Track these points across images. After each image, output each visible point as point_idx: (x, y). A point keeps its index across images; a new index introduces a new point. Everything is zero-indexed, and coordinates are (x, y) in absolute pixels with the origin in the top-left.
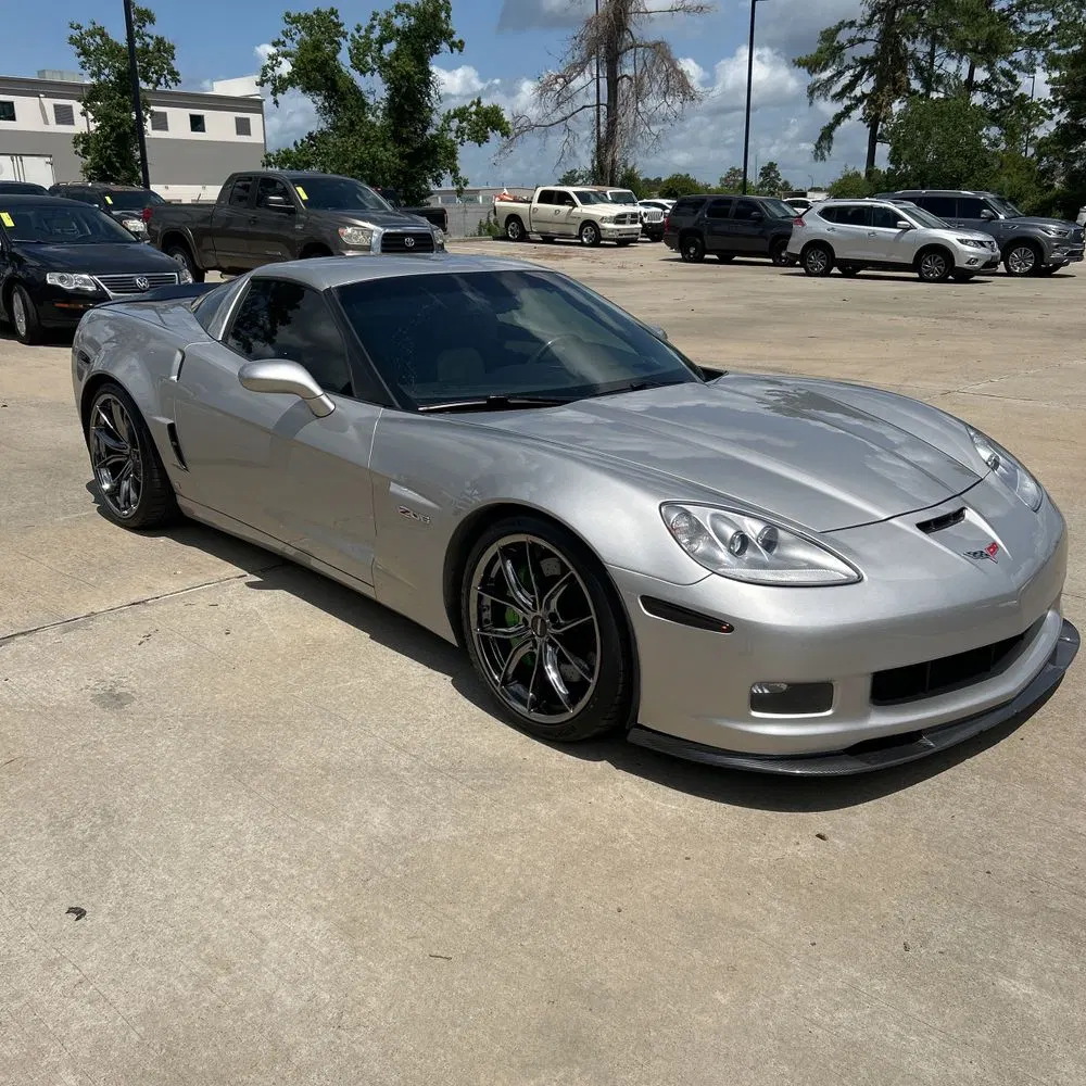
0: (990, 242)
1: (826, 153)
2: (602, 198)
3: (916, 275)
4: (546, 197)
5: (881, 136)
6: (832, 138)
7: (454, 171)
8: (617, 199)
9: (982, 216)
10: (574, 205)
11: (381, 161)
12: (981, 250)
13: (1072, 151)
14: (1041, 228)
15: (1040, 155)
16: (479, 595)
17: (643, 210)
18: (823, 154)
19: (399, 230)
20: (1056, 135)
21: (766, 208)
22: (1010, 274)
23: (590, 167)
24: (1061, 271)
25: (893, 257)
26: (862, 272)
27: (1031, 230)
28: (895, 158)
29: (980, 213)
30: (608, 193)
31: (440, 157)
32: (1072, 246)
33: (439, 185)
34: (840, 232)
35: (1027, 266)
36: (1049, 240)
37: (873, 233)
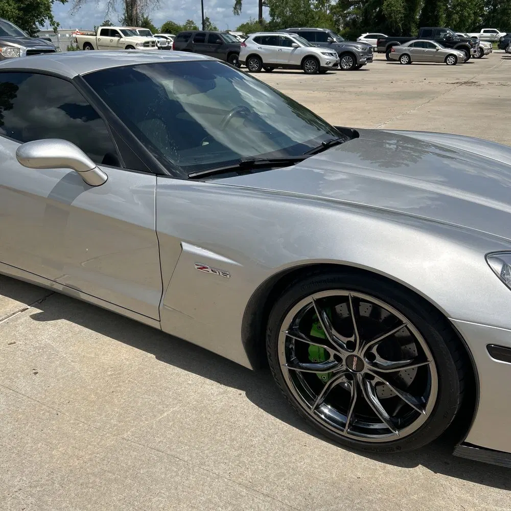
0: (335, 54)
1: (239, 11)
2: (133, 33)
3: (303, 71)
4: (104, 33)
5: (264, 3)
6: (241, 4)
7: (51, 18)
8: (143, 34)
9: (328, 41)
10: (121, 37)
11: (7, 12)
12: (331, 58)
13: (345, 12)
14: (355, 46)
15: (333, 13)
16: (287, 337)
17: (156, 39)
18: (238, 12)
19: (34, 48)
20: (339, 4)
21: (223, 37)
22: (342, 69)
23: (124, 17)
24: (363, 67)
25: (291, 62)
26: (275, 70)
27: (350, 47)
28: (272, 14)
29: (327, 39)
30: (137, 30)
31: (42, 10)
32: (368, 55)
33: (43, 26)
34: (265, 49)
35: (350, 66)
36: (359, 52)
37: (281, 50)
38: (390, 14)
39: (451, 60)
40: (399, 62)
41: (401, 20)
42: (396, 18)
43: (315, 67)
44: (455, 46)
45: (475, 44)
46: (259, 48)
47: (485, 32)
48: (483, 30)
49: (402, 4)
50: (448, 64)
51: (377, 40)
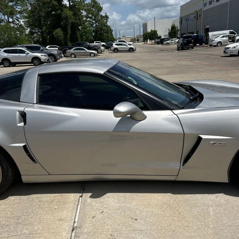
0: (47, 55)
9: (40, 50)
12: (46, 57)
13: (33, 37)
25: (26, 61)
27: (52, 52)
32: (60, 55)
34: (10, 56)
35: (53, 60)
36: (56, 54)
37: (20, 55)
38: (58, 37)
39: (92, 55)
40: (71, 57)
41: (63, 39)
42: (60, 39)
43: (39, 62)
44: (92, 49)
45: (99, 48)
46: (7, 55)
47: (96, 43)
48: (95, 42)
49: (62, 33)
50: (91, 57)
51: (58, 48)
